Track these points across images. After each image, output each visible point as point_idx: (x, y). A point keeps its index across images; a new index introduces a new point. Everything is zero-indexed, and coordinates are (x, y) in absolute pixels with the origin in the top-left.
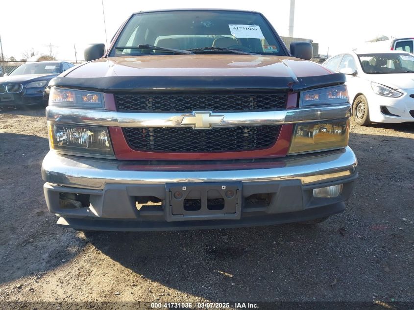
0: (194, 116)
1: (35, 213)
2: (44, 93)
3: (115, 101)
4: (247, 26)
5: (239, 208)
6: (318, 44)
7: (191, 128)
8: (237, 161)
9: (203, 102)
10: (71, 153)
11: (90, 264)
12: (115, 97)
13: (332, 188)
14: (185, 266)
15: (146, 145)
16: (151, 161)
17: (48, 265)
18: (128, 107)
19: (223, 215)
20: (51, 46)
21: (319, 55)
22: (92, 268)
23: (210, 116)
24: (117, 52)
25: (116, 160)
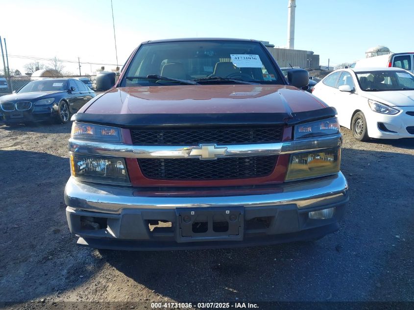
0: (201, 148)
1: (51, 231)
2: (52, 109)
3: (131, 136)
4: (248, 56)
5: (242, 230)
6: (318, 56)
7: (198, 159)
8: (239, 187)
9: (209, 136)
10: (91, 181)
11: (105, 280)
12: (132, 132)
13: (325, 211)
14: (193, 282)
15: (158, 174)
16: (161, 188)
17: (67, 281)
18: (143, 141)
19: (227, 237)
20: (55, 60)
21: (320, 67)
22: (108, 284)
23: (215, 148)
24: (128, 82)
25: (132, 187)
